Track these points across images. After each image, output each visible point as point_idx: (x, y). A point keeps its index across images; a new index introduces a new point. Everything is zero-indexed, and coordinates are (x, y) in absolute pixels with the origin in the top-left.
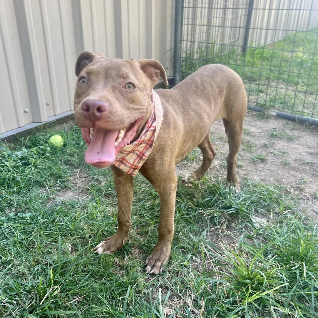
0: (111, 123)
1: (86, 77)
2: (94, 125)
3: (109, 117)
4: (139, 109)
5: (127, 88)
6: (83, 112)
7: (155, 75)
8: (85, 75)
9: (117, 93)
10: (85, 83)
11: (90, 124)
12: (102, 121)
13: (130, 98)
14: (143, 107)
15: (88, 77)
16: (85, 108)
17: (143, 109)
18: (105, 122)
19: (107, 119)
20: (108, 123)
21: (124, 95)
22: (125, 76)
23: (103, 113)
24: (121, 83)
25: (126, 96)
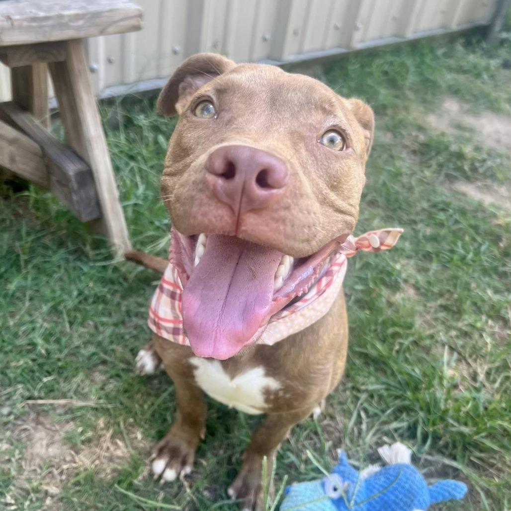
6: (211, 177)
8: (211, 95)
13: (334, 172)
15: (220, 99)
18: (274, 219)
19: (282, 213)
21: (321, 161)
22: (327, 107)
23: (274, 191)
24: (315, 128)
25: (325, 165)
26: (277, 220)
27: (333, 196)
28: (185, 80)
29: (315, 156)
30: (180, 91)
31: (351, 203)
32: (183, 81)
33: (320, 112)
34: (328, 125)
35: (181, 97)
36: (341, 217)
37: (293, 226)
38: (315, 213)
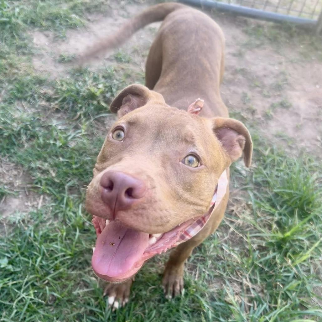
0: (145, 220)
1: (125, 128)
2: (113, 217)
3: (144, 208)
4: (196, 204)
5: (186, 162)
6: (101, 188)
7: (237, 143)
8: (124, 126)
9: (169, 168)
10: (120, 139)
11: (108, 212)
12: (130, 213)
13: (188, 181)
14: (203, 203)
15: (129, 129)
16: (107, 183)
17: (202, 206)
18: (135, 214)
19: (140, 211)
20: (140, 218)
21: (180, 174)
22: (188, 139)
23: (136, 200)
24: (179, 153)
25: (182, 176)
26: (137, 215)
27: (187, 195)
28: (128, 96)
29: (177, 171)
30: (123, 102)
31: (202, 198)
32: (126, 96)
33: (184, 143)
34: (188, 152)
35: (123, 106)
36: (192, 207)
37: (148, 218)
38: (166, 210)
